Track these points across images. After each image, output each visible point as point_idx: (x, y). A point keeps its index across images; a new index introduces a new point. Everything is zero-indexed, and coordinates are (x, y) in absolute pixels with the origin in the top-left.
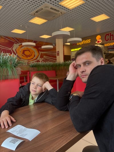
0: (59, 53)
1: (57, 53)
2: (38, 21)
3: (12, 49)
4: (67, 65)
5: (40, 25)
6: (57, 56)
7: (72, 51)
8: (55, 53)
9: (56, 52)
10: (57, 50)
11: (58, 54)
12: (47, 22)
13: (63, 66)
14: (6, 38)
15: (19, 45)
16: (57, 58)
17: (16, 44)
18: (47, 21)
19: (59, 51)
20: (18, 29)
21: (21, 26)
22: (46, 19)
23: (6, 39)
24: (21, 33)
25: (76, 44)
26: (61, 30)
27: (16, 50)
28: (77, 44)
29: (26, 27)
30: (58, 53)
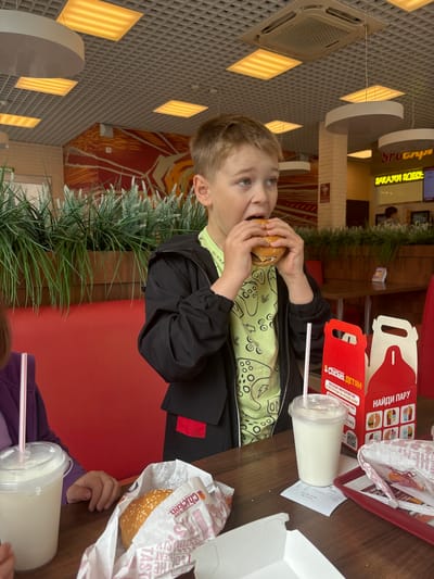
0: (328, 192)
1: (322, 193)
2: (264, 65)
3: (150, 175)
4: (374, 239)
5: (268, 81)
6: (319, 204)
7: (377, 183)
8: (312, 191)
9: (316, 187)
10: (322, 180)
11: (326, 196)
12: (298, 67)
13: (358, 242)
14: (134, 137)
15: (176, 162)
16: (319, 212)
17: (166, 155)
18: (300, 63)
19: (328, 185)
20: (182, 101)
21: (194, 87)
22: (295, 56)
23: (130, 137)
24: (187, 116)
25: (398, 157)
26: (347, 98)
27: (163, 179)
28: (404, 157)
29: (213, 91)
30: (326, 189)
